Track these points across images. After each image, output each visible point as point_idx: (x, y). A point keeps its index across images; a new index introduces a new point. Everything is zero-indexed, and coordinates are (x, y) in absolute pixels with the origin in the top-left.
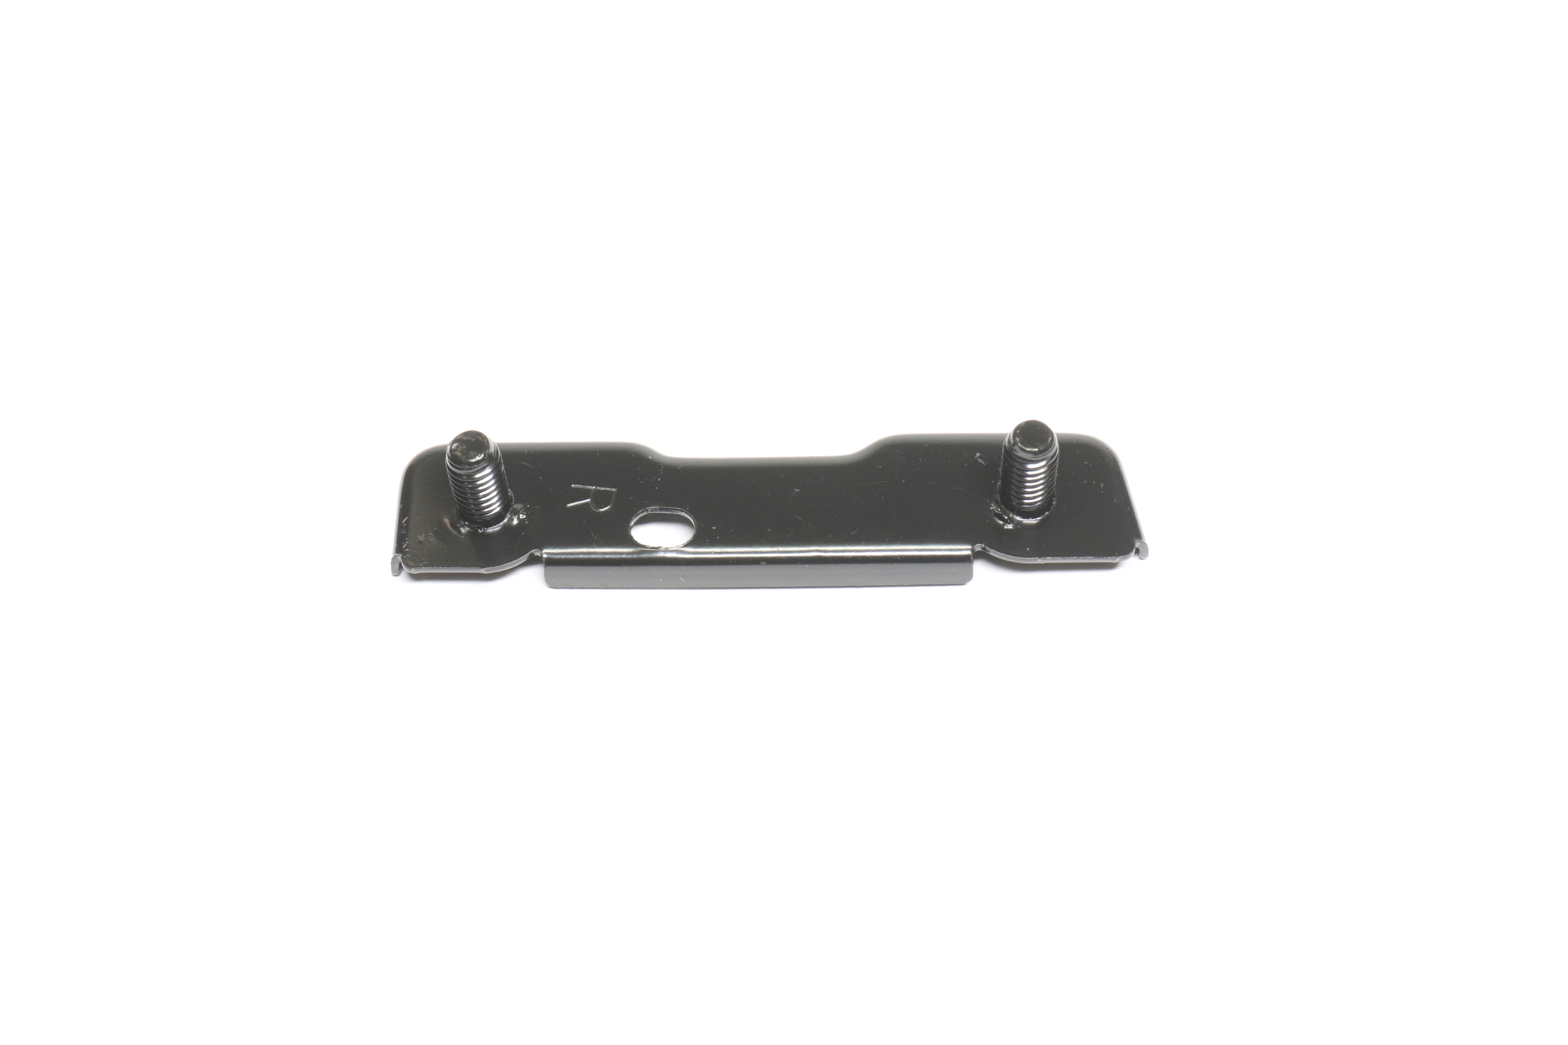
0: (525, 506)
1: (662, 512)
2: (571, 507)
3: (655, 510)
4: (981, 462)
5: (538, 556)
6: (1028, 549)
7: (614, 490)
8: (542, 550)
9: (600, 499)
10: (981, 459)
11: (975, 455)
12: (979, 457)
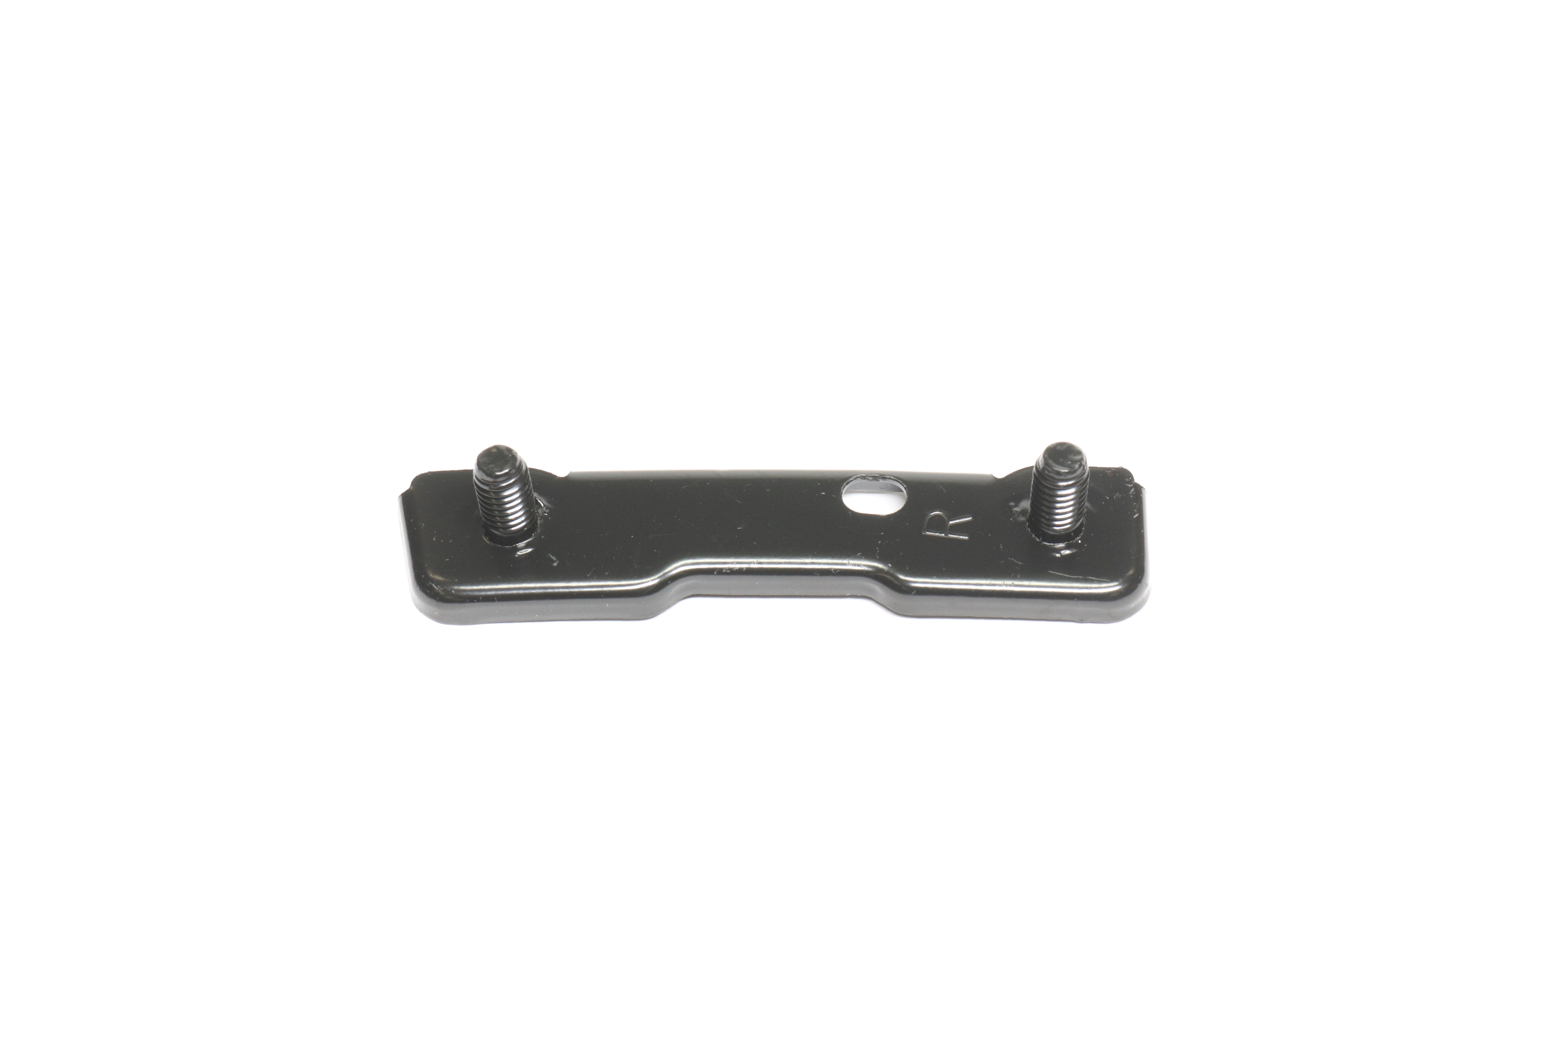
9: (939, 524)
11: (558, 564)
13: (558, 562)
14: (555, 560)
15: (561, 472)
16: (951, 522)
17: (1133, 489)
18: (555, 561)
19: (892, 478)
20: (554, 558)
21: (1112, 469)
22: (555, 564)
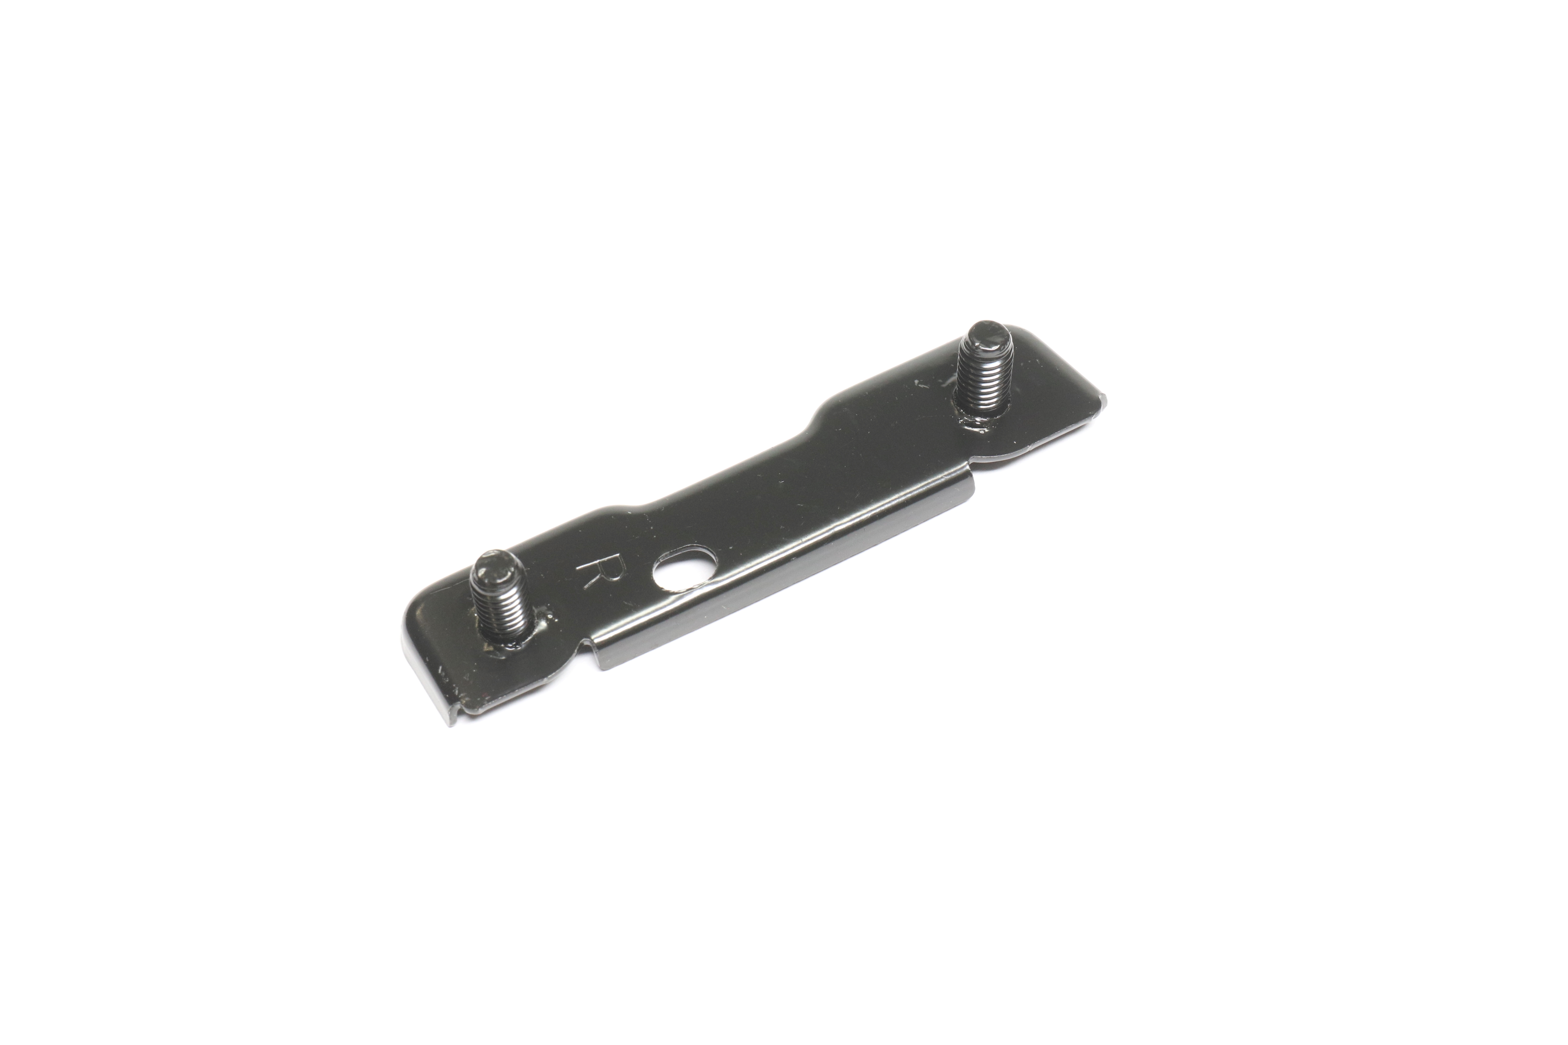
0: (547, 606)
1: (672, 556)
2: (588, 588)
3: (666, 556)
4: (924, 387)
5: (587, 646)
6: (1015, 442)
7: (618, 555)
8: (589, 638)
9: (610, 568)
10: (921, 384)
11: (914, 383)
12: (919, 383)
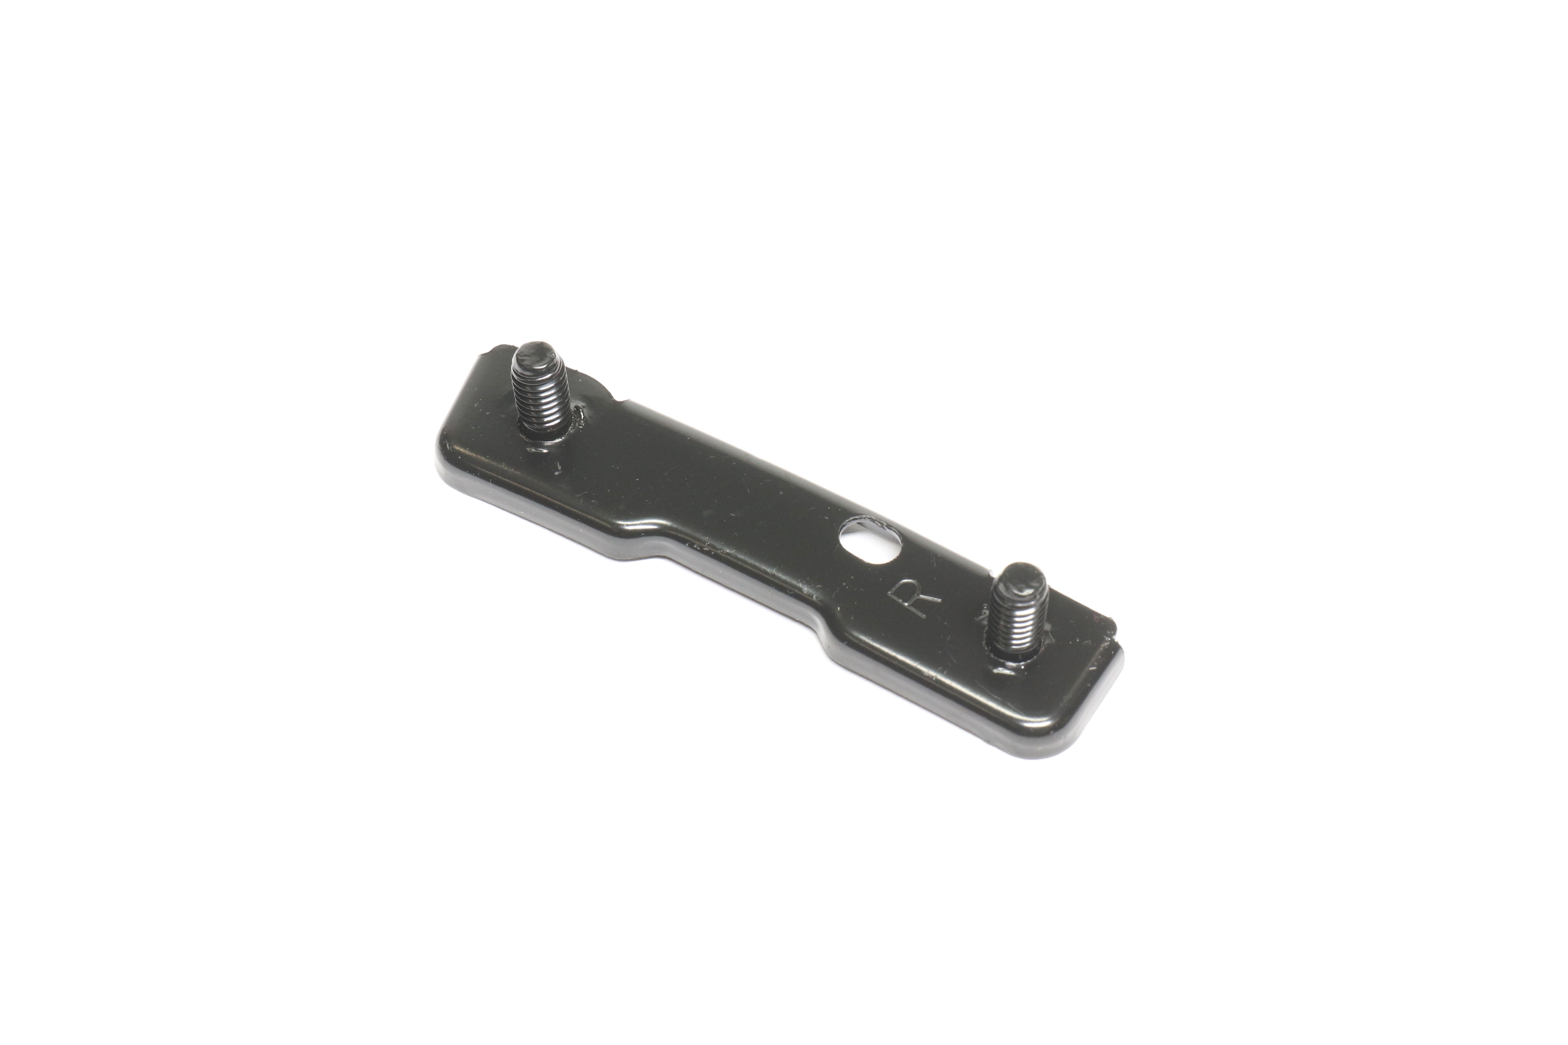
13: (561, 472)
14: (560, 469)
15: (618, 396)
16: (922, 596)
17: (1109, 643)
18: (558, 470)
19: (897, 532)
20: (560, 468)
21: (1101, 617)
22: (557, 473)
